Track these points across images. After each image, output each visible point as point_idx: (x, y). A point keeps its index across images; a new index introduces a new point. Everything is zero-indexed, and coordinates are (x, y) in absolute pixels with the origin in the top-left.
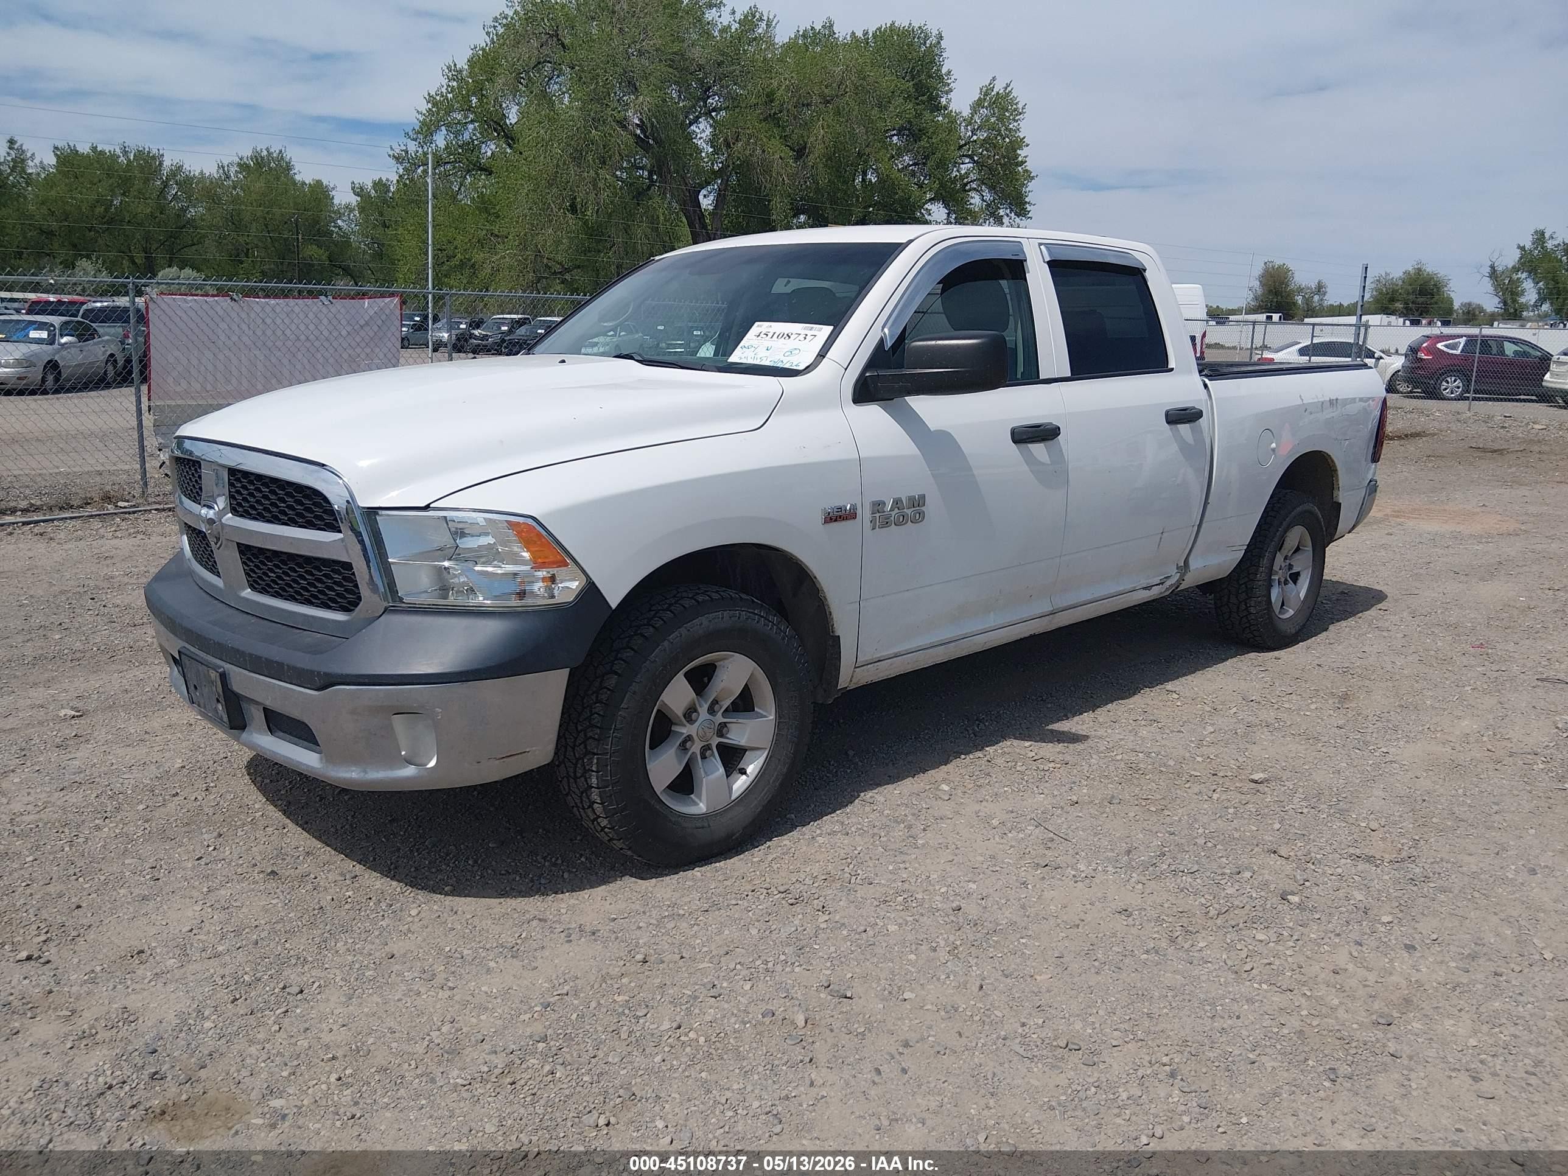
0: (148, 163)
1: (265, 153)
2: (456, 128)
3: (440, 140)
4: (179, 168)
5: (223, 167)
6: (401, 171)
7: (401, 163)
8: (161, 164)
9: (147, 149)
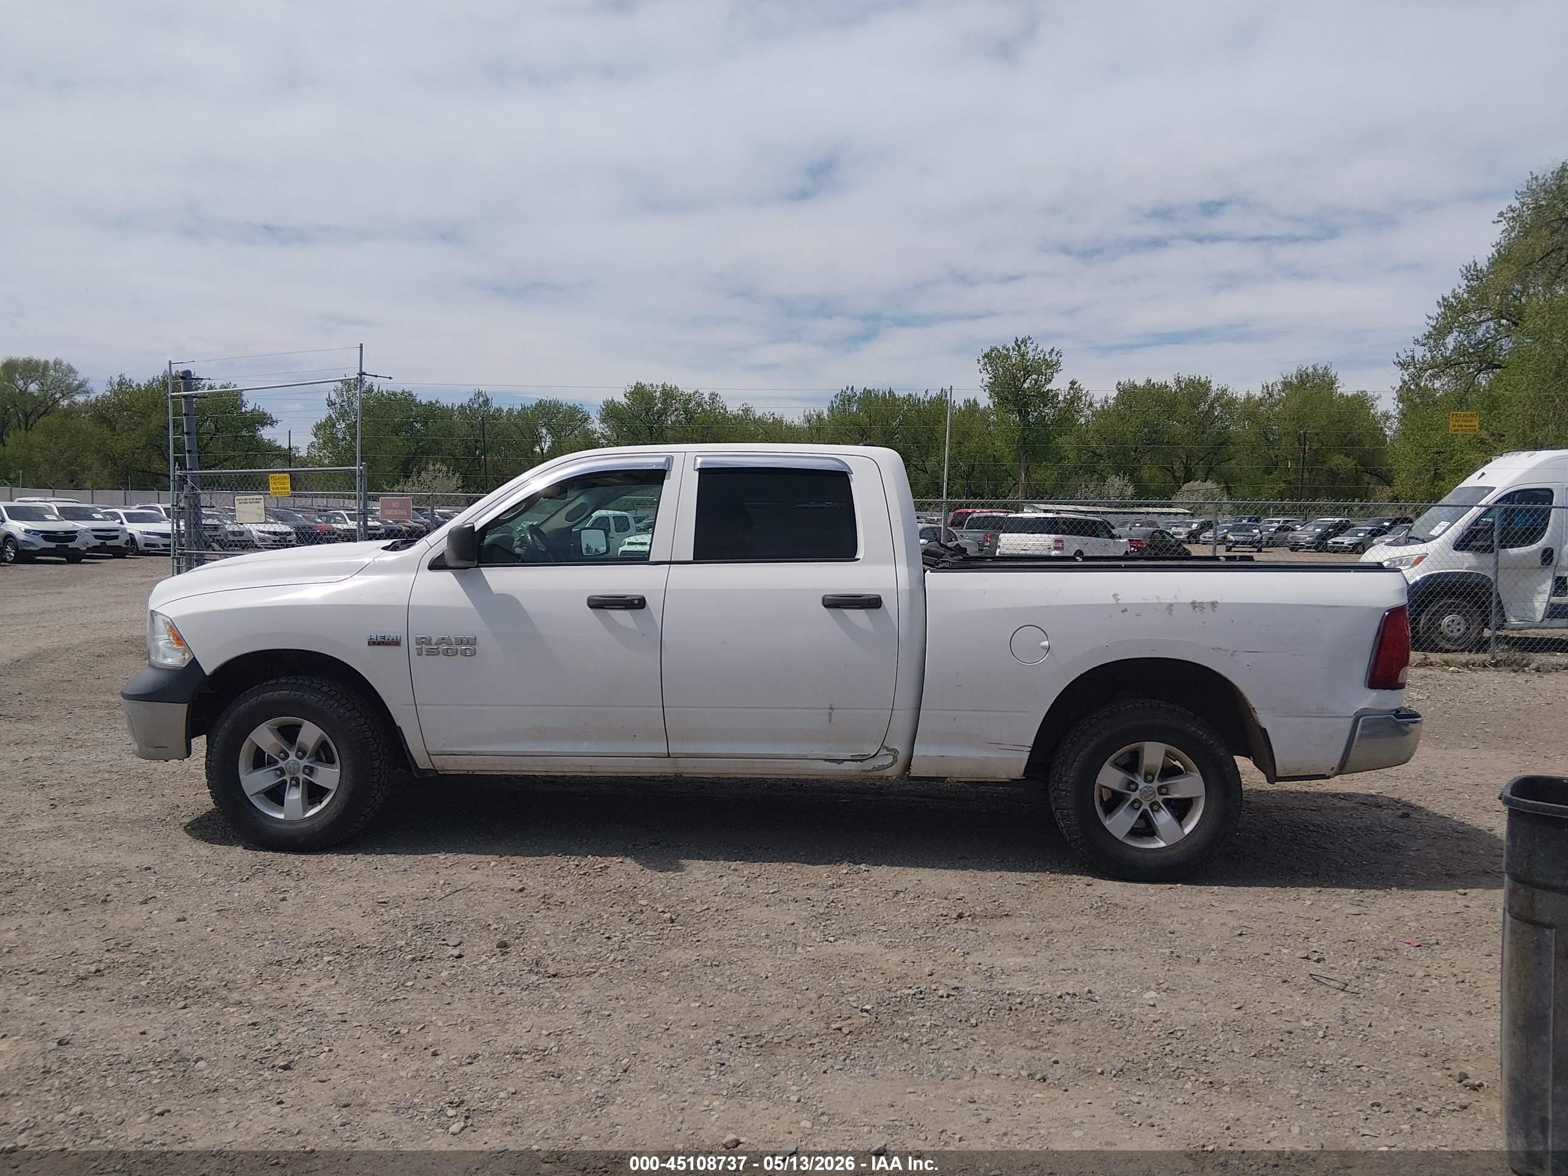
0: (1196, 390)
1: (1310, 370)
2: (1467, 328)
3: (1450, 341)
4: (1224, 391)
5: (1267, 387)
6: (1406, 378)
7: (1406, 369)
8: (1208, 389)
9: (1197, 378)
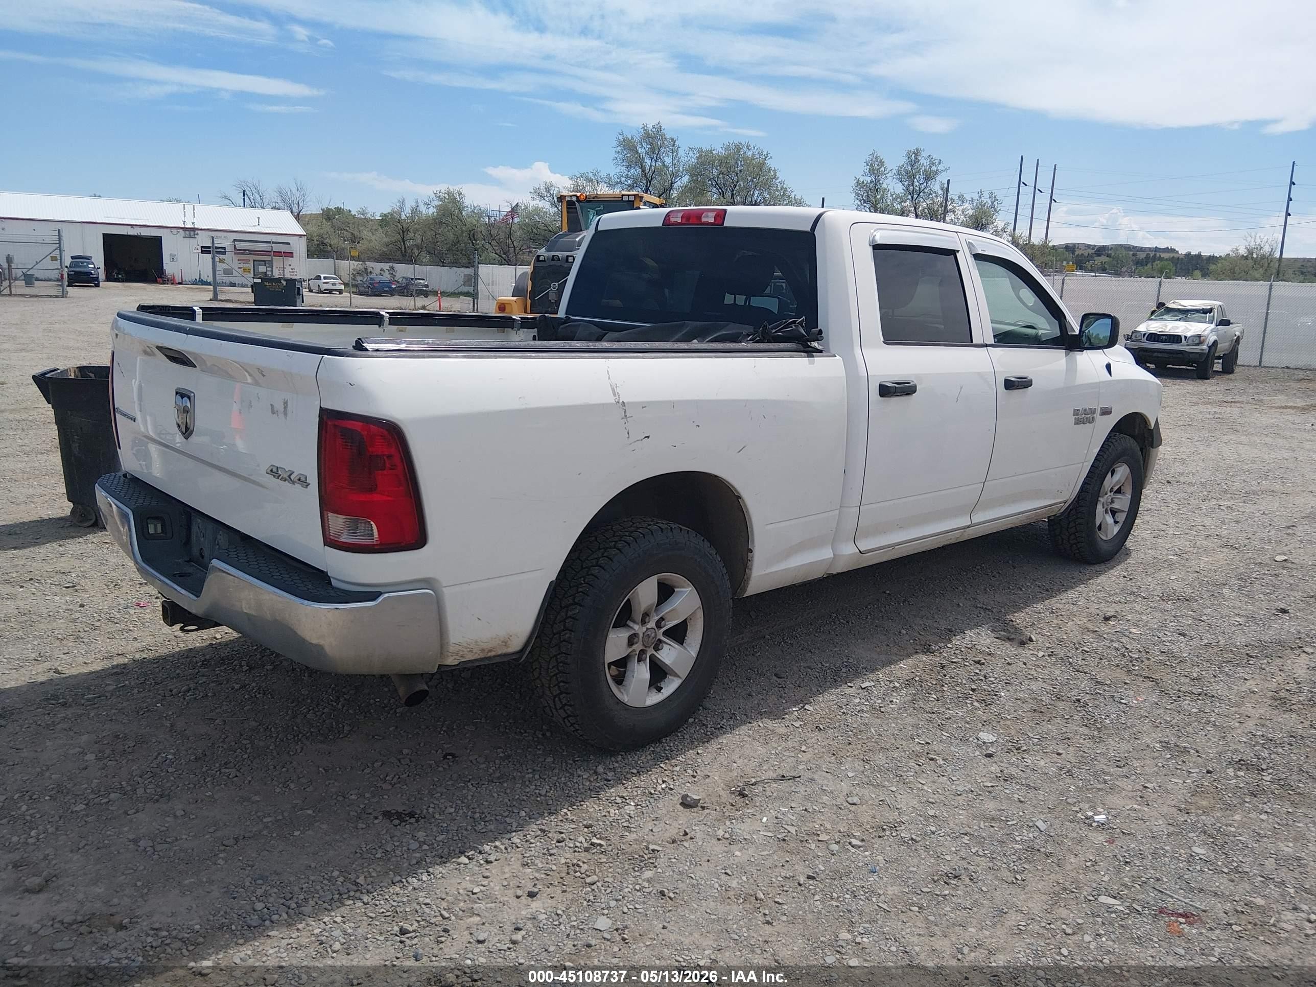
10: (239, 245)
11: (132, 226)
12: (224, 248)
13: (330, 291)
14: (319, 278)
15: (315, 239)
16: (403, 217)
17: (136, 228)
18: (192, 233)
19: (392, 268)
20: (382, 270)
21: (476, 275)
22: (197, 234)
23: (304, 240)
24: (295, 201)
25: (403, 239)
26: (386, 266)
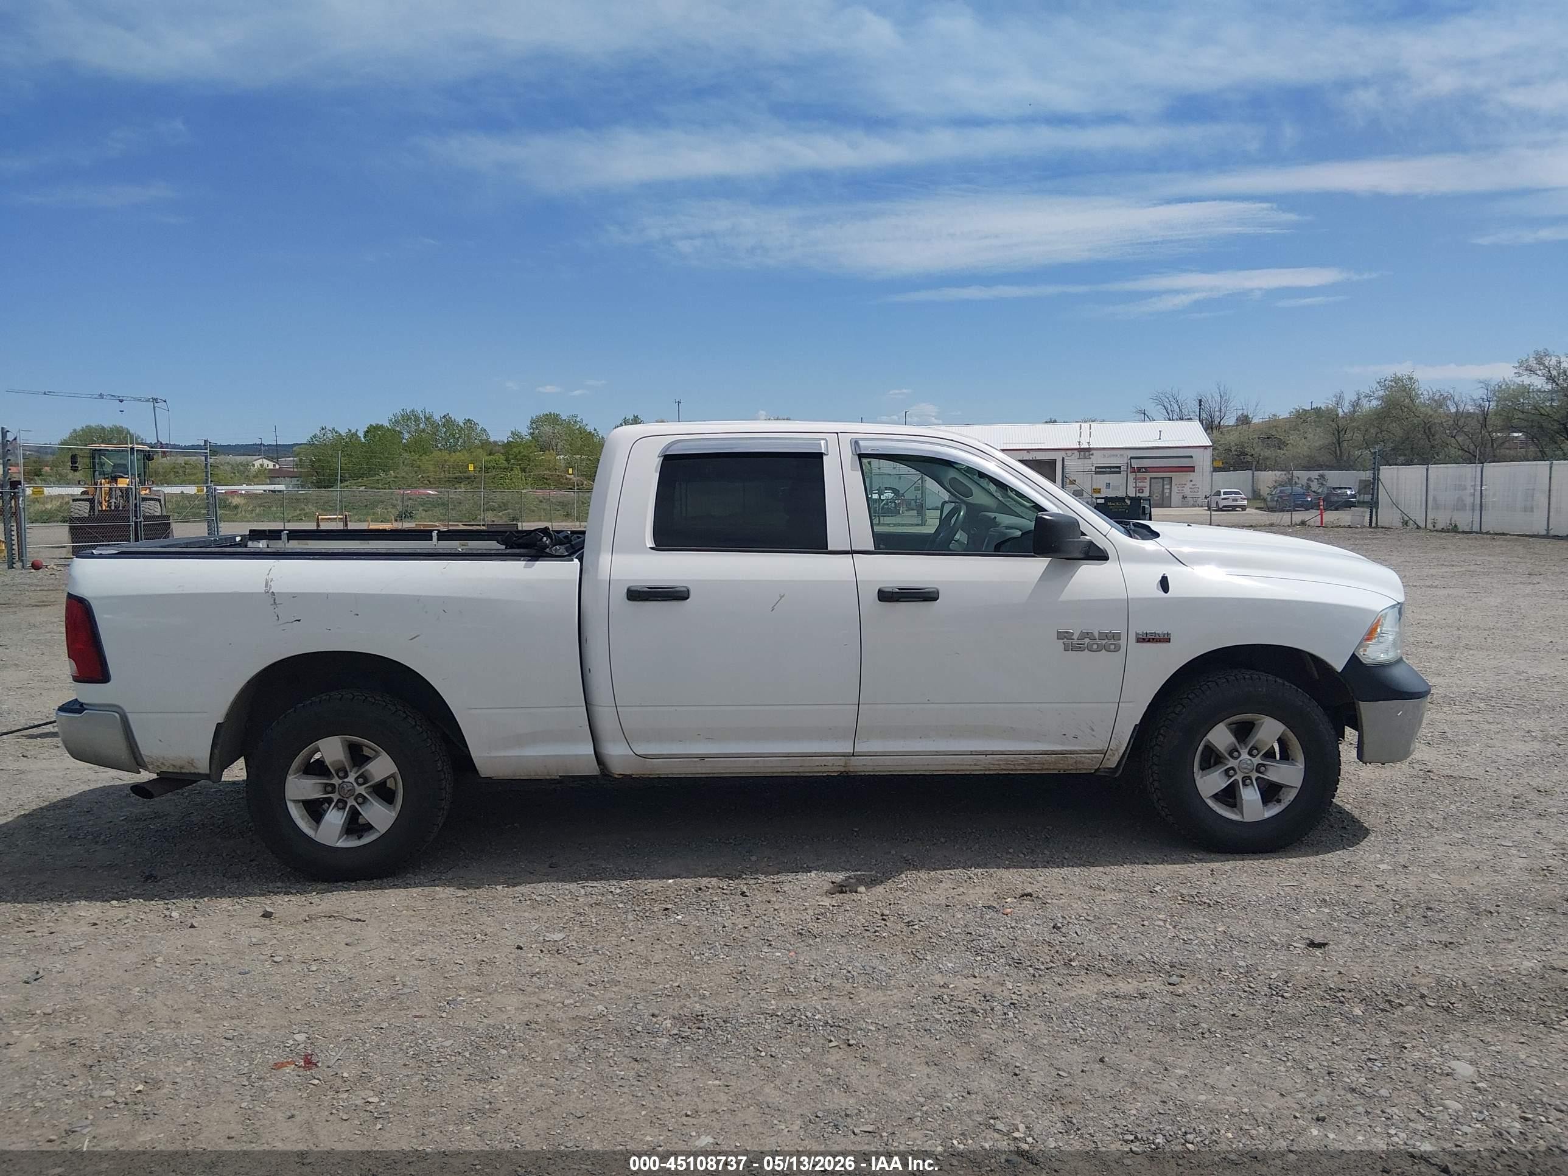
10: (1135, 463)
11: (1028, 450)
12: (1120, 467)
13: (1233, 508)
14: (1218, 493)
15: (1233, 449)
16: (1341, 414)
17: (1031, 452)
18: (1087, 453)
19: (1322, 476)
20: (1309, 479)
21: (1376, 479)
22: (1092, 454)
23: (1209, 451)
24: (1217, 409)
25: (1338, 440)
26: (1314, 474)
